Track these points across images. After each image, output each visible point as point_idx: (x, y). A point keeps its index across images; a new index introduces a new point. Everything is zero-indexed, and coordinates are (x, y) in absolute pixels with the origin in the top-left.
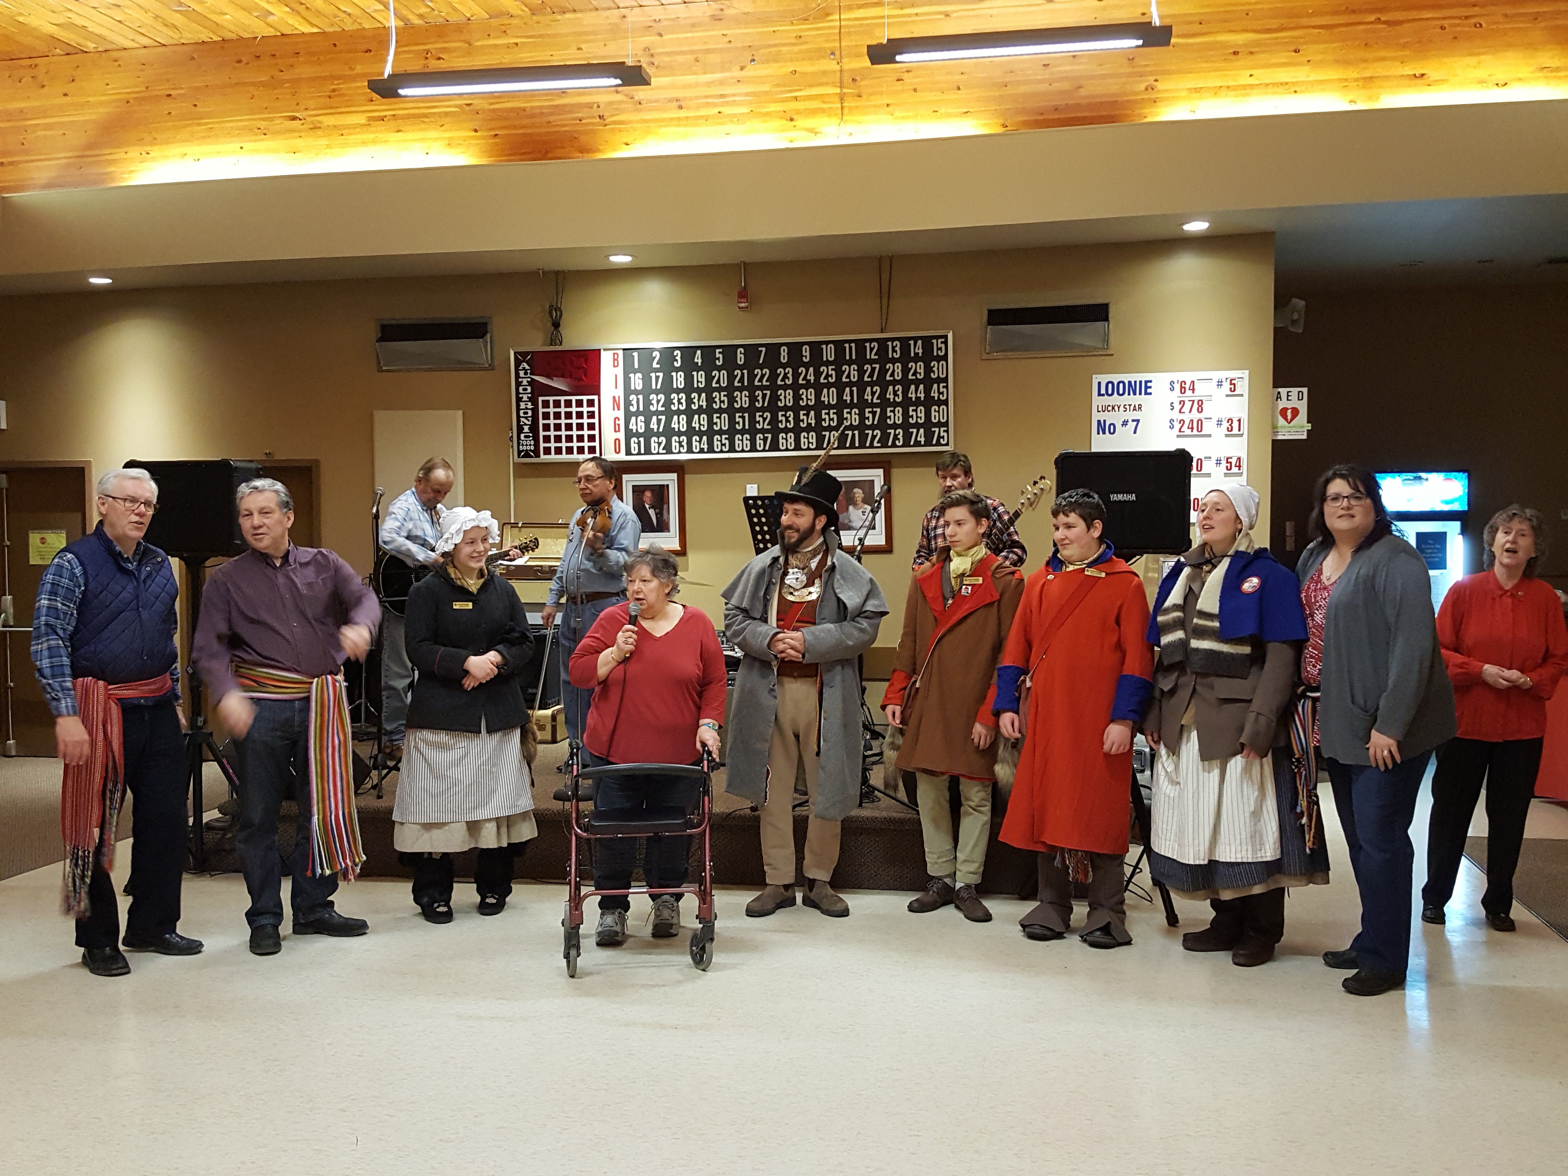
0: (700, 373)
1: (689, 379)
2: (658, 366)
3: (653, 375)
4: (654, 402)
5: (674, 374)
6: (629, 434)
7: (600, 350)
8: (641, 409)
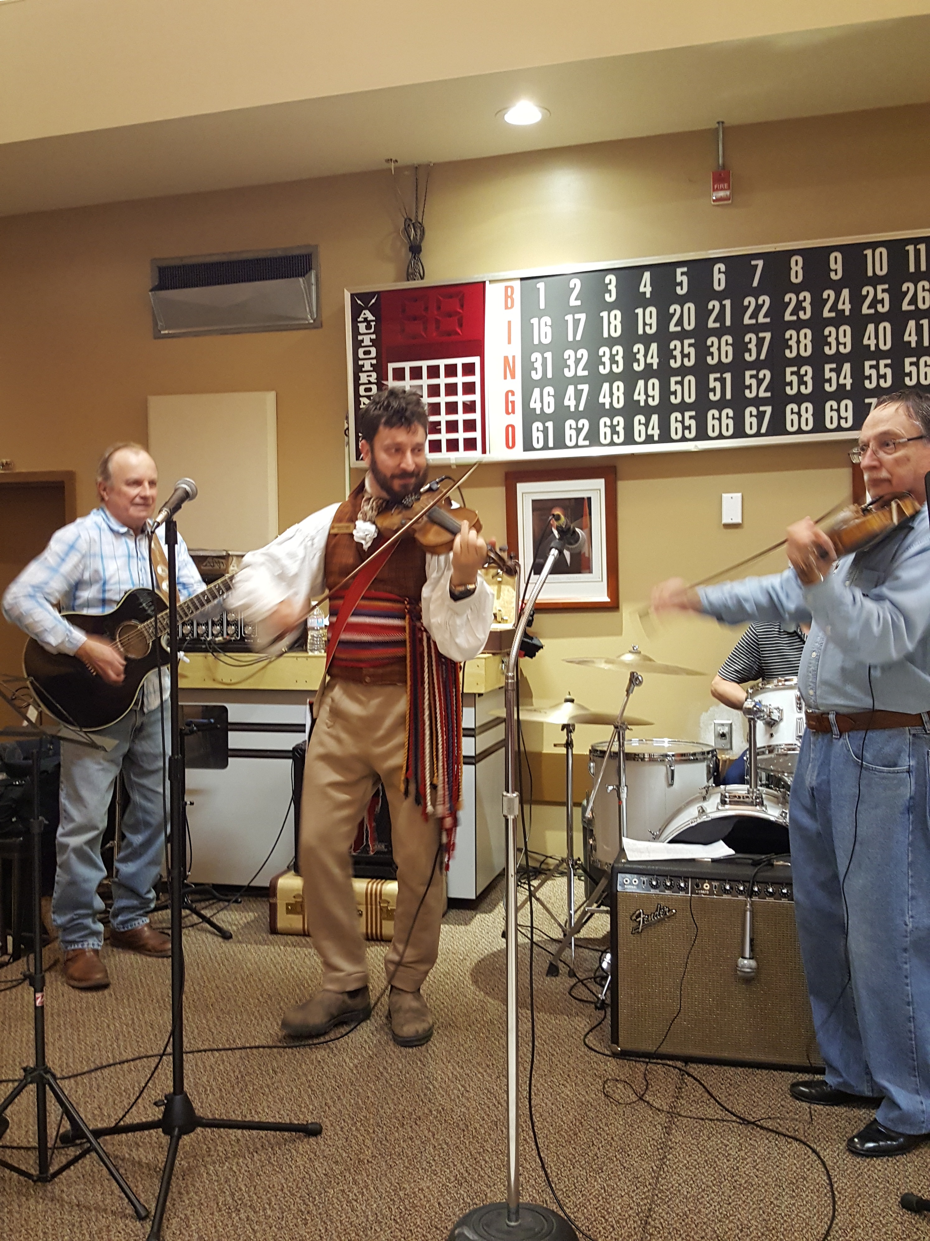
0: (649, 309)
1: (629, 322)
2: (578, 303)
3: (569, 318)
4: (571, 362)
5: (604, 314)
6: (529, 416)
7: (484, 282)
8: (550, 375)
